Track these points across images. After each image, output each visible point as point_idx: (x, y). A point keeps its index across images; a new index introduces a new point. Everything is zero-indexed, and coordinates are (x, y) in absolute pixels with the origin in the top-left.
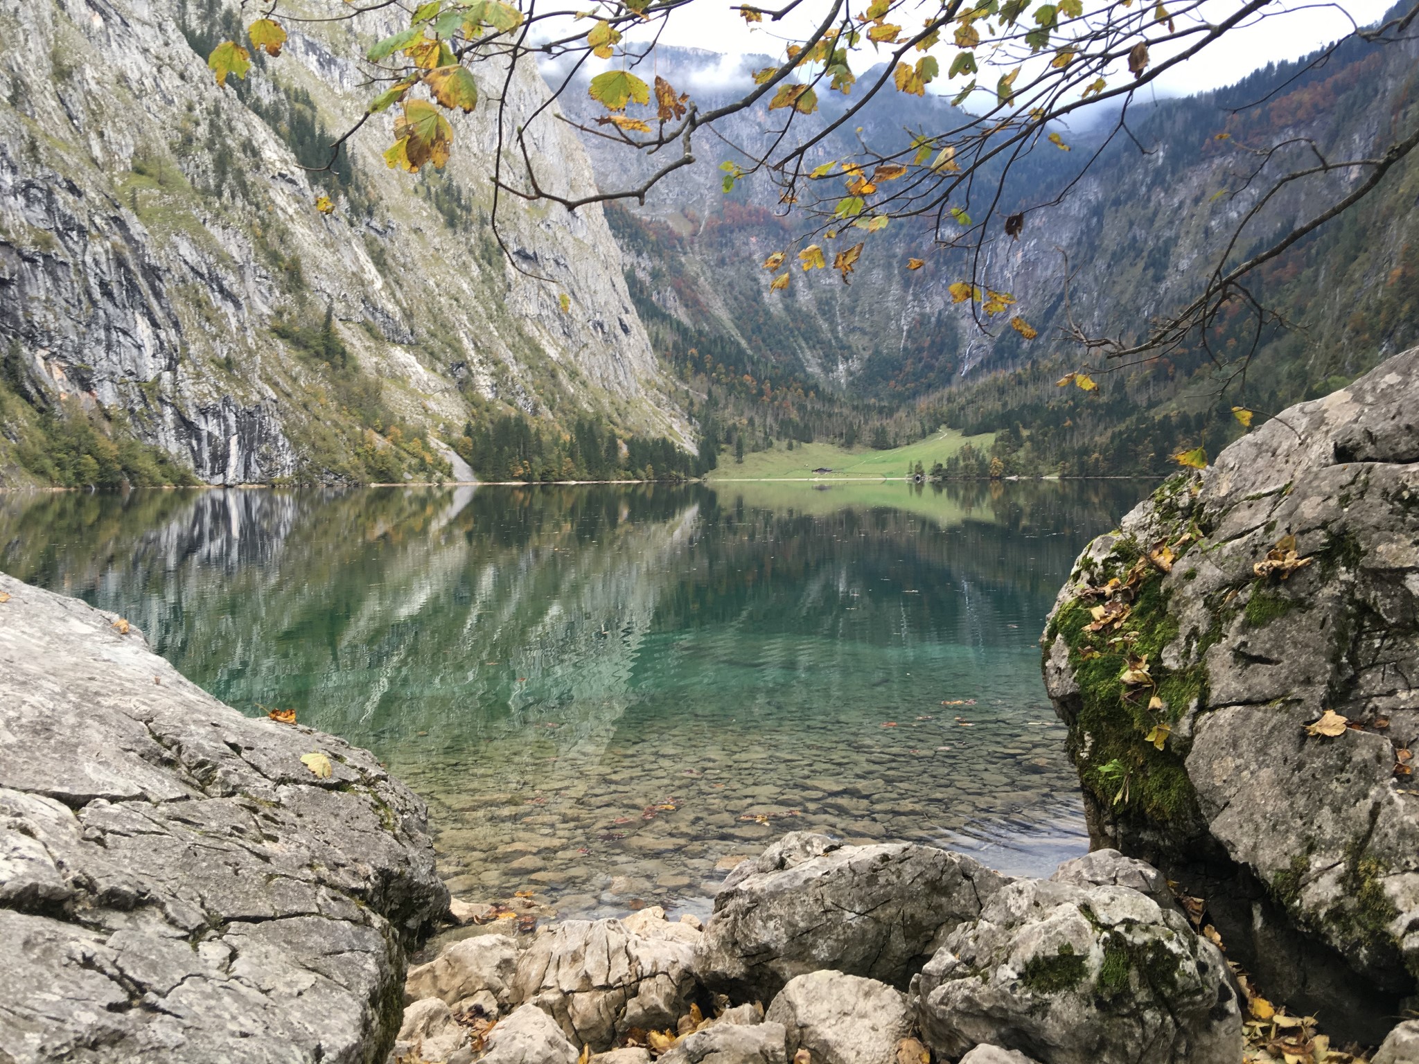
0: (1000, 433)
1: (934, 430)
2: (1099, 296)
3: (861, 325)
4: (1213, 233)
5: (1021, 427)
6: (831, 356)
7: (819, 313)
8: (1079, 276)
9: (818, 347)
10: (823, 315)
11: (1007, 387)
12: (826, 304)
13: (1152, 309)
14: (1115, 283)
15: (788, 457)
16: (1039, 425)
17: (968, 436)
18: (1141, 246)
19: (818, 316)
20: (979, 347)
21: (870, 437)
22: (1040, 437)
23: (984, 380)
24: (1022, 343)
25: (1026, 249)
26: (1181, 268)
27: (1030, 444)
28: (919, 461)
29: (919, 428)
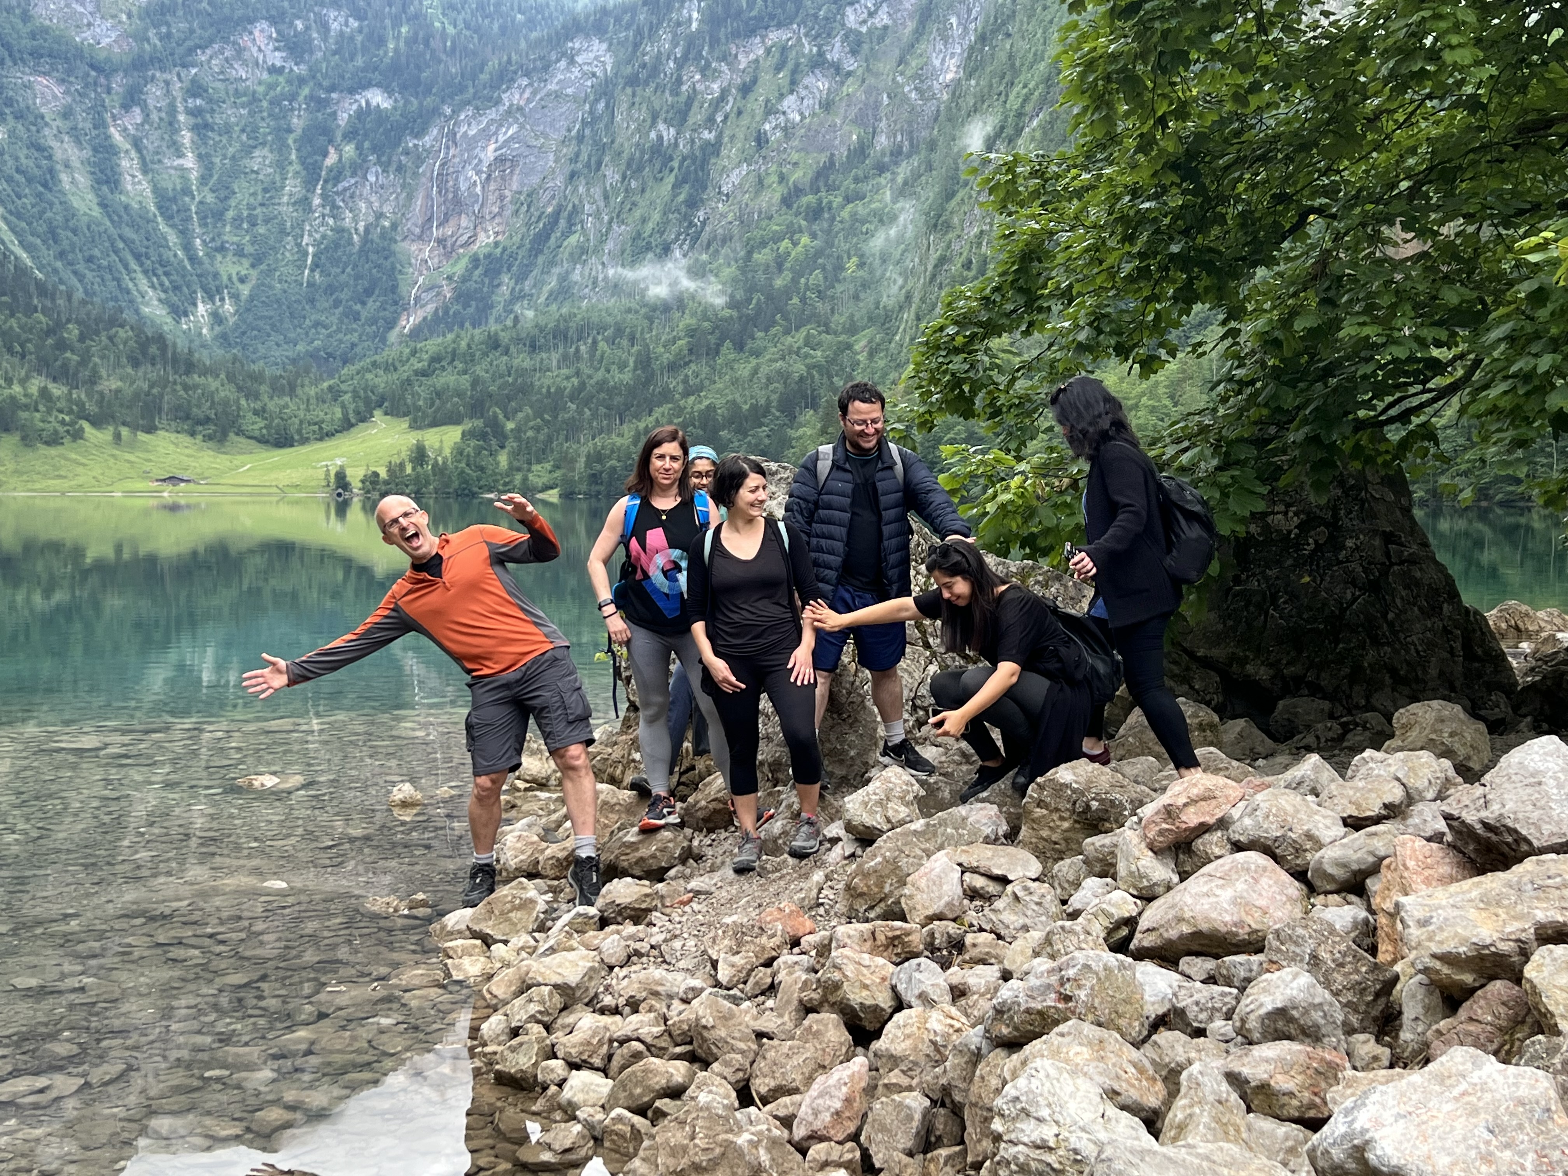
0: (467, 425)
1: (364, 418)
2: (610, 221)
3: (236, 239)
4: (767, 142)
5: (501, 416)
6: (185, 289)
7: (162, 214)
8: (581, 189)
9: (160, 271)
10: (168, 218)
11: (478, 353)
12: (174, 200)
13: (685, 247)
14: (634, 204)
15: (113, 456)
16: (527, 415)
17: (419, 428)
18: (670, 151)
19: (159, 219)
20: (431, 288)
21: (256, 425)
22: (530, 433)
23: (440, 340)
24: (499, 285)
25: (501, 138)
26: (725, 189)
27: (515, 445)
28: (342, 467)
29: (338, 413)
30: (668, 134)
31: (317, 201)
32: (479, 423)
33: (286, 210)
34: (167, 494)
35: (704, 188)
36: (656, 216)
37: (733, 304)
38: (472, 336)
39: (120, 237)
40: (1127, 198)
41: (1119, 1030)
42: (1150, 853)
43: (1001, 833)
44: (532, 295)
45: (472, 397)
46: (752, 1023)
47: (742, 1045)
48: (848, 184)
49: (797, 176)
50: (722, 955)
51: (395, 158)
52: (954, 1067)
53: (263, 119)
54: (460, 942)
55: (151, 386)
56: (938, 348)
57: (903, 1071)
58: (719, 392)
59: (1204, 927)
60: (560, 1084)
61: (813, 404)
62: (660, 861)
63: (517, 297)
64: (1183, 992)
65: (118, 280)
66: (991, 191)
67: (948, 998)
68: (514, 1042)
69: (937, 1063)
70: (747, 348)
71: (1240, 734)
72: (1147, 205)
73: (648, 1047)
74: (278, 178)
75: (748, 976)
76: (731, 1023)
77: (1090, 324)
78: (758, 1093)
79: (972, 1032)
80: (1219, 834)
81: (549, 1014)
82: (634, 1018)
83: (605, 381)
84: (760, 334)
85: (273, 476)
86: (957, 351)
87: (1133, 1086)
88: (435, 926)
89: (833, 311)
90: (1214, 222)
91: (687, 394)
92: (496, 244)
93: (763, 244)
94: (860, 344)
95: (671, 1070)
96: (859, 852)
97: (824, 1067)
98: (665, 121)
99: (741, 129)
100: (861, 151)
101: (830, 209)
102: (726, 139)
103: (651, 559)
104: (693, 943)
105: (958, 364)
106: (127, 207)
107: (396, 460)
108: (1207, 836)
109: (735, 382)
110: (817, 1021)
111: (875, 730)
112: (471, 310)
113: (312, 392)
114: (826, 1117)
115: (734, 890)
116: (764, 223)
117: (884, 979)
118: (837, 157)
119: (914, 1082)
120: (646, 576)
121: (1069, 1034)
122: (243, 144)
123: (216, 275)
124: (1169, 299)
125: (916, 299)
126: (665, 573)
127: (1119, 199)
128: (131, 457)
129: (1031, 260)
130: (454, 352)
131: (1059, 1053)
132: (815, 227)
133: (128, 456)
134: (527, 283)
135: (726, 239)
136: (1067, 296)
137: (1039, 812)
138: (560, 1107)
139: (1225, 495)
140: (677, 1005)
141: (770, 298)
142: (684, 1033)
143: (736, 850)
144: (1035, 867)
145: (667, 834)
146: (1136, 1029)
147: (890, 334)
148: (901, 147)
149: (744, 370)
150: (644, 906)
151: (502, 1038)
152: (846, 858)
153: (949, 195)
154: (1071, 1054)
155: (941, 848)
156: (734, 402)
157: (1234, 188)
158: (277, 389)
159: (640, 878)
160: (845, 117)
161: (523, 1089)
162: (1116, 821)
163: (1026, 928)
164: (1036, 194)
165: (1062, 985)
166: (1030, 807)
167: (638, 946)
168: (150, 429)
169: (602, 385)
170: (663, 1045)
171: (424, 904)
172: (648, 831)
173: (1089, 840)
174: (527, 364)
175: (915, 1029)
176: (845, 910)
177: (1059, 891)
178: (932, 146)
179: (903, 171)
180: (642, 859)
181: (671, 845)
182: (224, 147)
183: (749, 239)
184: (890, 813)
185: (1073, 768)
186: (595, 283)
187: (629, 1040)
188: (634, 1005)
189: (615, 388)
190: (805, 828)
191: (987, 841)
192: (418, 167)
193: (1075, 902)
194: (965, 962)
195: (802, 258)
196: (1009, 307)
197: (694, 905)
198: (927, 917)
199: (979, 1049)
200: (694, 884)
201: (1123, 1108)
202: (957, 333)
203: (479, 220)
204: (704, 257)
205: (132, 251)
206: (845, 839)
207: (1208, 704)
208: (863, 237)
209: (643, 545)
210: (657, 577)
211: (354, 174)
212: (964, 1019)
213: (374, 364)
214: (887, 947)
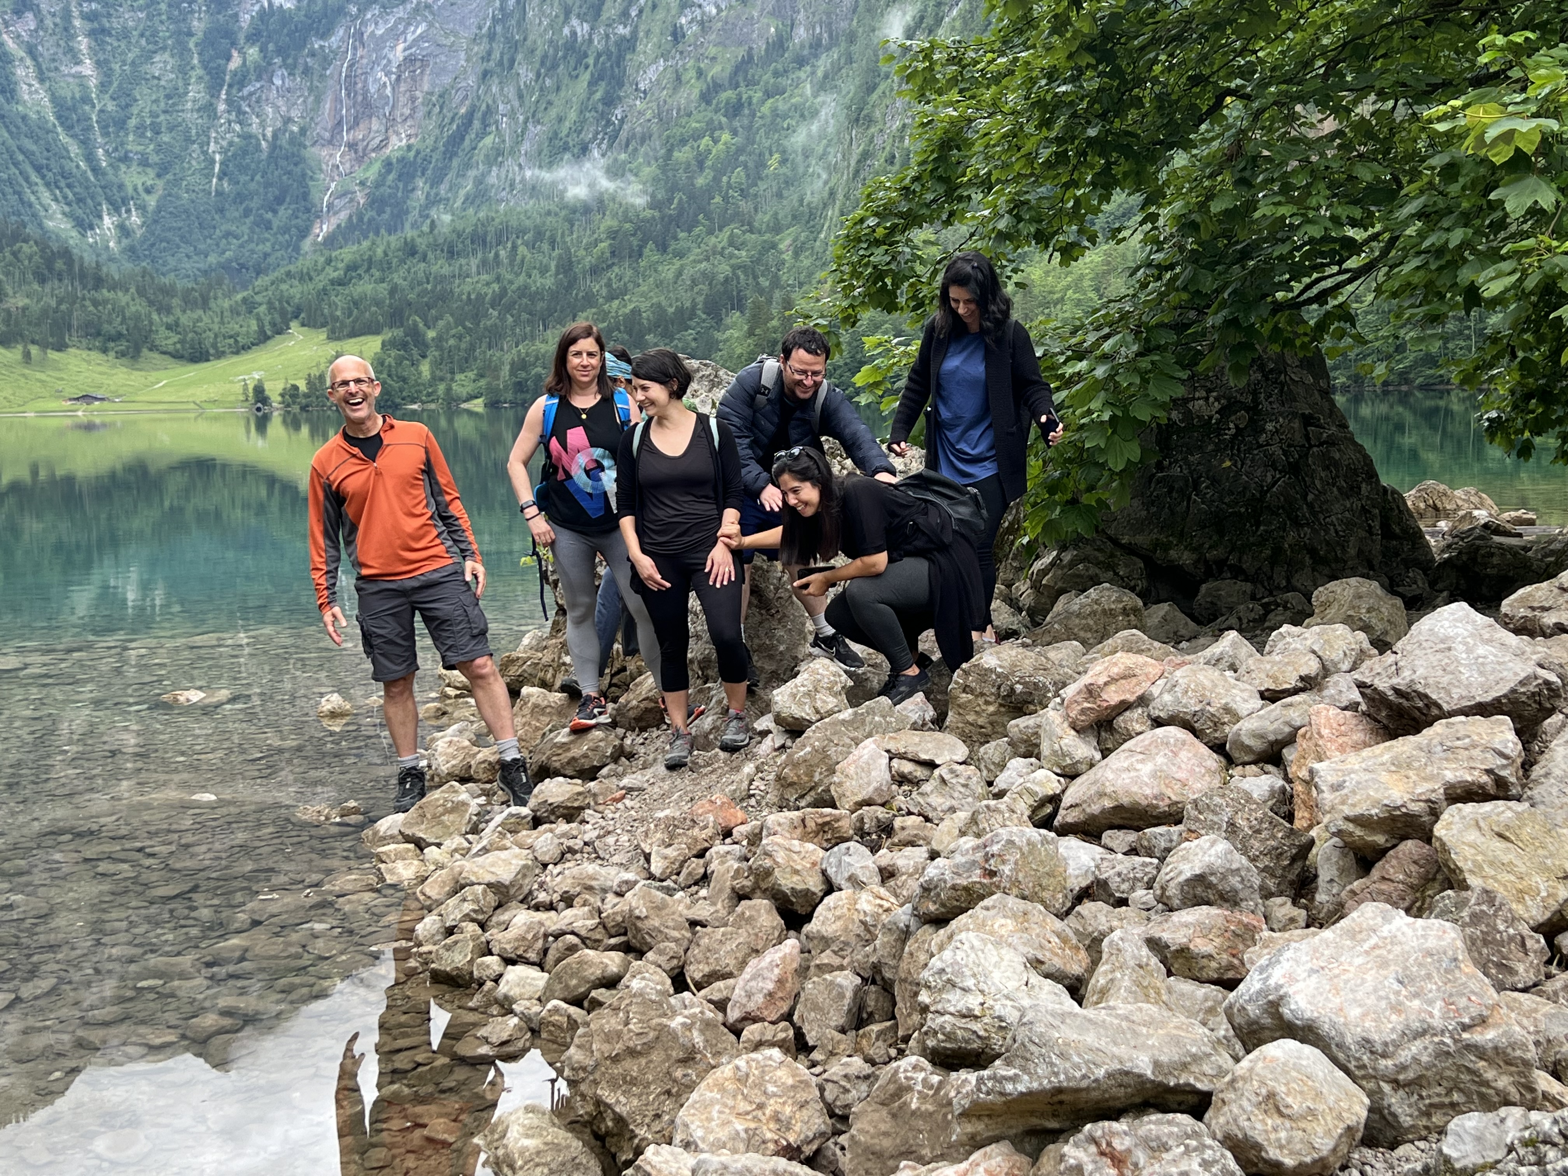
0: (387, 335)
1: (280, 330)
2: (526, 122)
3: (140, 148)
4: (684, 36)
5: (421, 325)
6: (89, 201)
7: (62, 124)
8: (494, 89)
9: (62, 183)
10: (68, 128)
11: (395, 260)
12: (74, 109)
13: (604, 146)
14: (550, 103)
15: (23, 375)
16: (448, 323)
17: (338, 339)
18: (584, 48)
19: (59, 129)
20: (344, 194)
21: (170, 340)
22: (452, 342)
23: (355, 248)
24: (413, 189)
25: (410, 38)
26: (642, 86)
27: (437, 354)
28: (260, 381)
29: (254, 326)
30: (582, 29)
31: (222, 107)
32: (399, 332)
33: (191, 117)
34: (82, 413)
35: (621, 85)
36: (573, 115)
37: (654, 204)
38: (389, 244)
39: (20, 149)
40: (1043, 82)
41: (1042, 902)
42: (1073, 732)
43: (928, 718)
44: (448, 199)
45: (390, 306)
46: (685, 912)
47: (676, 934)
48: (768, 77)
49: (714, 71)
50: (655, 848)
51: (301, 61)
52: (883, 945)
53: (162, 22)
54: (392, 847)
55: (60, 302)
56: (859, 240)
57: (834, 952)
58: (643, 295)
59: (1125, 801)
60: (497, 980)
61: (739, 304)
62: (592, 760)
63: (432, 201)
64: (1105, 864)
65: (19, 194)
66: (909, 78)
67: (877, 879)
68: (448, 941)
69: (868, 942)
70: (670, 249)
71: (1164, 618)
72: (1063, 88)
73: (583, 940)
74: (180, 83)
75: (681, 866)
76: (664, 913)
77: (1010, 212)
78: (692, 979)
79: (900, 910)
80: (1140, 710)
81: (483, 912)
82: (569, 912)
83: (526, 287)
84: (682, 235)
85: (190, 391)
86: (878, 243)
87: (1057, 955)
88: (368, 832)
89: (756, 210)
90: (1131, 106)
91: (611, 298)
92: (409, 147)
93: (683, 142)
94: (785, 244)
95: (606, 960)
96: (789, 743)
97: (757, 951)
98: (578, 16)
99: (657, 23)
100: (779, 45)
101: (750, 104)
102: (641, 34)
103: (573, 458)
104: (626, 838)
105: (879, 256)
106: (24, 118)
107: (315, 372)
108: (1127, 713)
109: (659, 285)
110: (749, 907)
111: (804, 624)
112: (386, 216)
113: (226, 304)
114: (759, 999)
115: (666, 786)
116: (683, 121)
117: (814, 864)
118: (755, 52)
119: (845, 962)
120: (569, 476)
121: (994, 907)
122: (143, 49)
123: (121, 187)
124: (1086, 185)
125: (840, 196)
126: (587, 472)
127: (1035, 83)
128: (42, 376)
129: (951, 149)
130: (370, 259)
131: (984, 925)
132: (736, 123)
133: (39, 375)
134: (442, 187)
135: (645, 138)
136: (987, 185)
137: (965, 697)
138: (497, 1001)
139: (1145, 381)
140: (611, 898)
141: (692, 197)
142: (618, 925)
143: (668, 747)
144: (962, 751)
145: (597, 734)
146: (1060, 901)
147: (815, 231)
148: (820, 40)
149: (668, 272)
150: (576, 804)
151: (437, 938)
152: (776, 750)
153: (871, 88)
154: (996, 926)
155: (870, 735)
156: (659, 305)
157: (1150, 69)
158: (189, 302)
159: (571, 778)
160: (763, 10)
161: (459, 986)
162: (1040, 703)
163: (953, 810)
164: (953, 81)
165: (987, 861)
166: (957, 692)
167: (571, 843)
168: (61, 347)
169: (523, 291)
170: (598, 937)
171: (355, 811)
172: (579, 731)
173: (1013, 722)
174: (446, 270)
175: (845, 910)
176: (776, 800)
177: (985, 773)
178: (852, 38)
179: (823, 63)
180: (574, 759)
181: (602, 744)
182: (123, 53)
183: (668, 137)
184: (819, 704)
185: (997, 653)
186: (512, 186)
187: (564, 933)
188: (568, 900)
189: (537, 293)
190: (734, 723)
191: (915, 727)
192: (325, 69)
193: (1001, 782)
194: (894, 844)
195: (722, 156)
196: (930, 197)
197: (628, 802)
198: (857, 803)
199: (908, 927)
200: (626, 781)
201: (1047, 976)
202: (878, 225)
203: (390, 123)
204: (623, 156)
205: (31, 163)
206: (775, 731)
207: (1133, 589)
208: (784, 133)
209: (564, 444)
210: (580, 477)
211: (259, 78)
212: (893, 900)
213: (289, 274)
214: (817, 834)
